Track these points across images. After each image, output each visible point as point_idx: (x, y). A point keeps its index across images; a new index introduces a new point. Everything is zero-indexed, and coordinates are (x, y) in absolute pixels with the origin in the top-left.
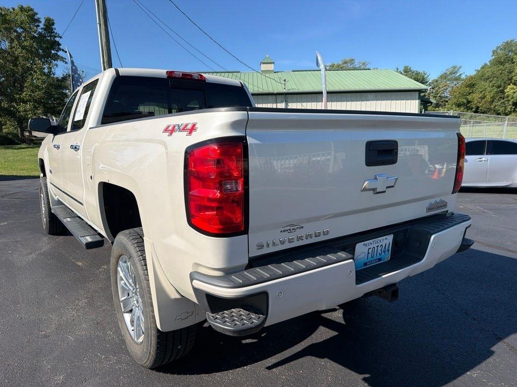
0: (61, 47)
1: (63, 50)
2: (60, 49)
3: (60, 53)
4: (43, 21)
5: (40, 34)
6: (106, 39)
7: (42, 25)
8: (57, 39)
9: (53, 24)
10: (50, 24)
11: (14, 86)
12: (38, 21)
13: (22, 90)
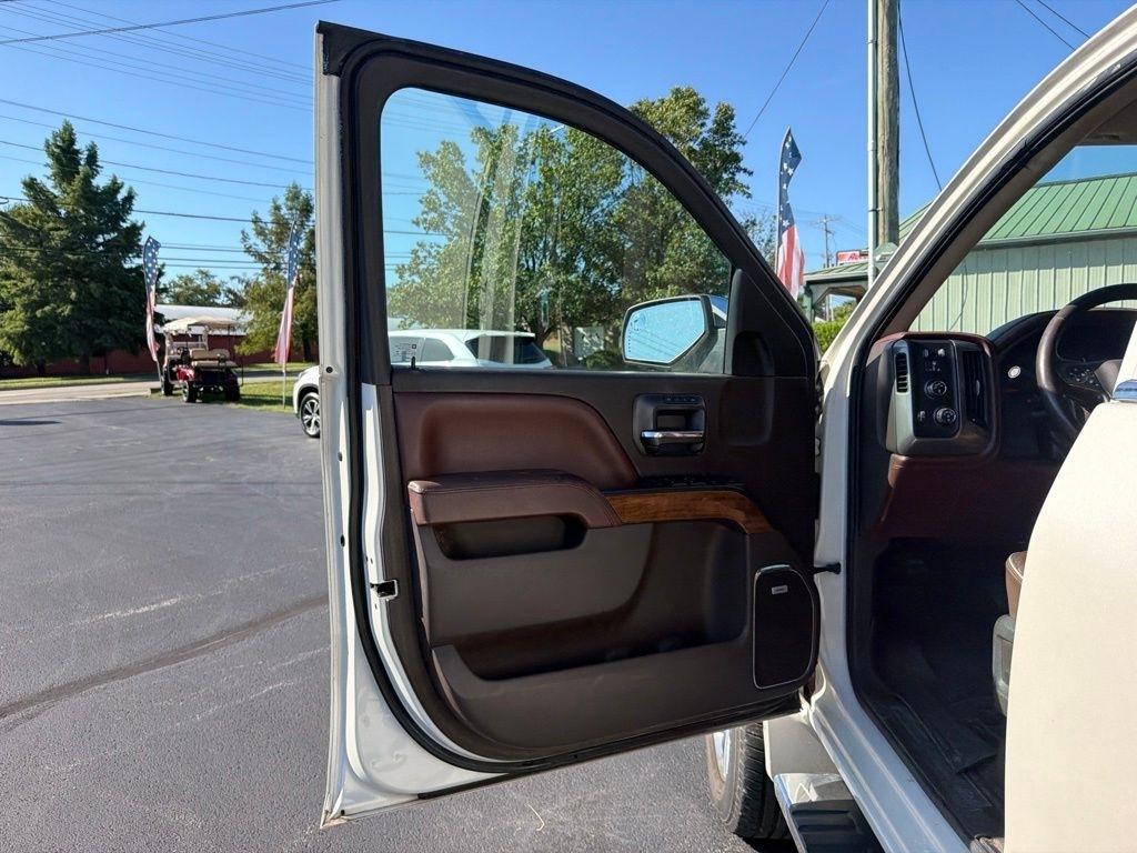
0: (742, 165)
1: (745, 171)
2: (739, 169)
3: (740, 177)
4: (713, 113)
5: (704, 143)
6: (890, 83)
7: (710, 124)
8: (736, 149)
9: (732, 117)
10: (726, 117)
11: (647, 255)
12: (704, 114)
13: (659, 260)
